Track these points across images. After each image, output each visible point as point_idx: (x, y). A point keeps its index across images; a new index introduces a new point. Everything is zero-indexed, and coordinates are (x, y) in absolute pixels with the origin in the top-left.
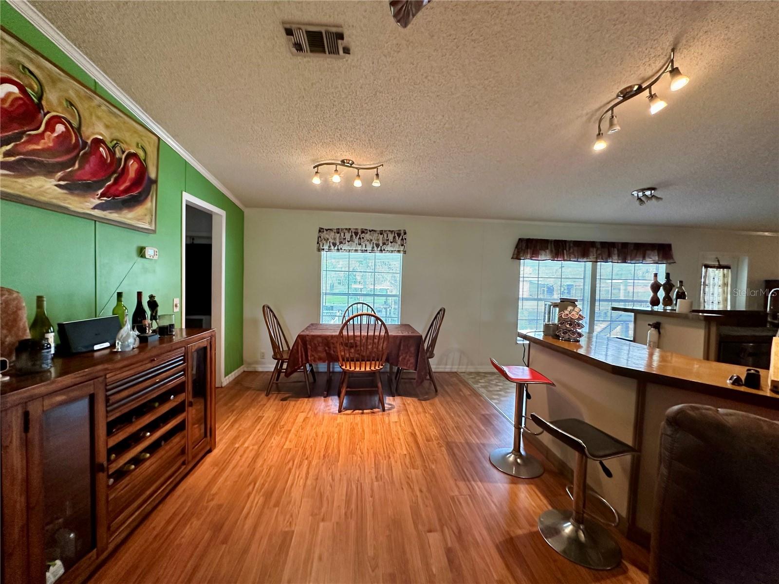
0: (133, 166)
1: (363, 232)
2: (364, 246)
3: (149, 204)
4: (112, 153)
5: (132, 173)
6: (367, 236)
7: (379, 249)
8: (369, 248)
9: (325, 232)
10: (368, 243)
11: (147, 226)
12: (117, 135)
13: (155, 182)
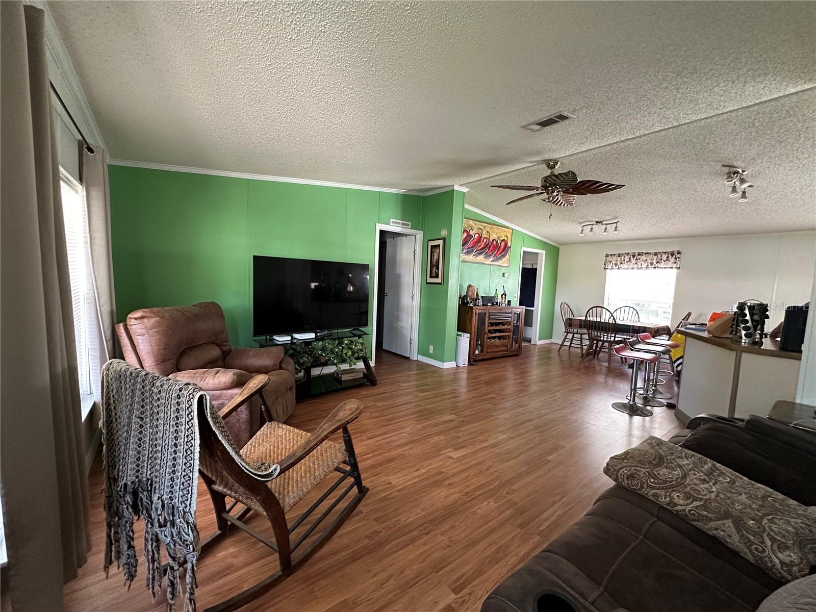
0: (503, 244)
1: (639, 255)
2: (640, 265)
3: (507, 256)
4: (497, 242)
5: (502, 247)
6: (644, 257)
7: (653, 266)
8: (644, 265)
9: (610, 257)
10: (643, 263)
11: (506, 265)
12: (499, 235)
13: (510, 247)
